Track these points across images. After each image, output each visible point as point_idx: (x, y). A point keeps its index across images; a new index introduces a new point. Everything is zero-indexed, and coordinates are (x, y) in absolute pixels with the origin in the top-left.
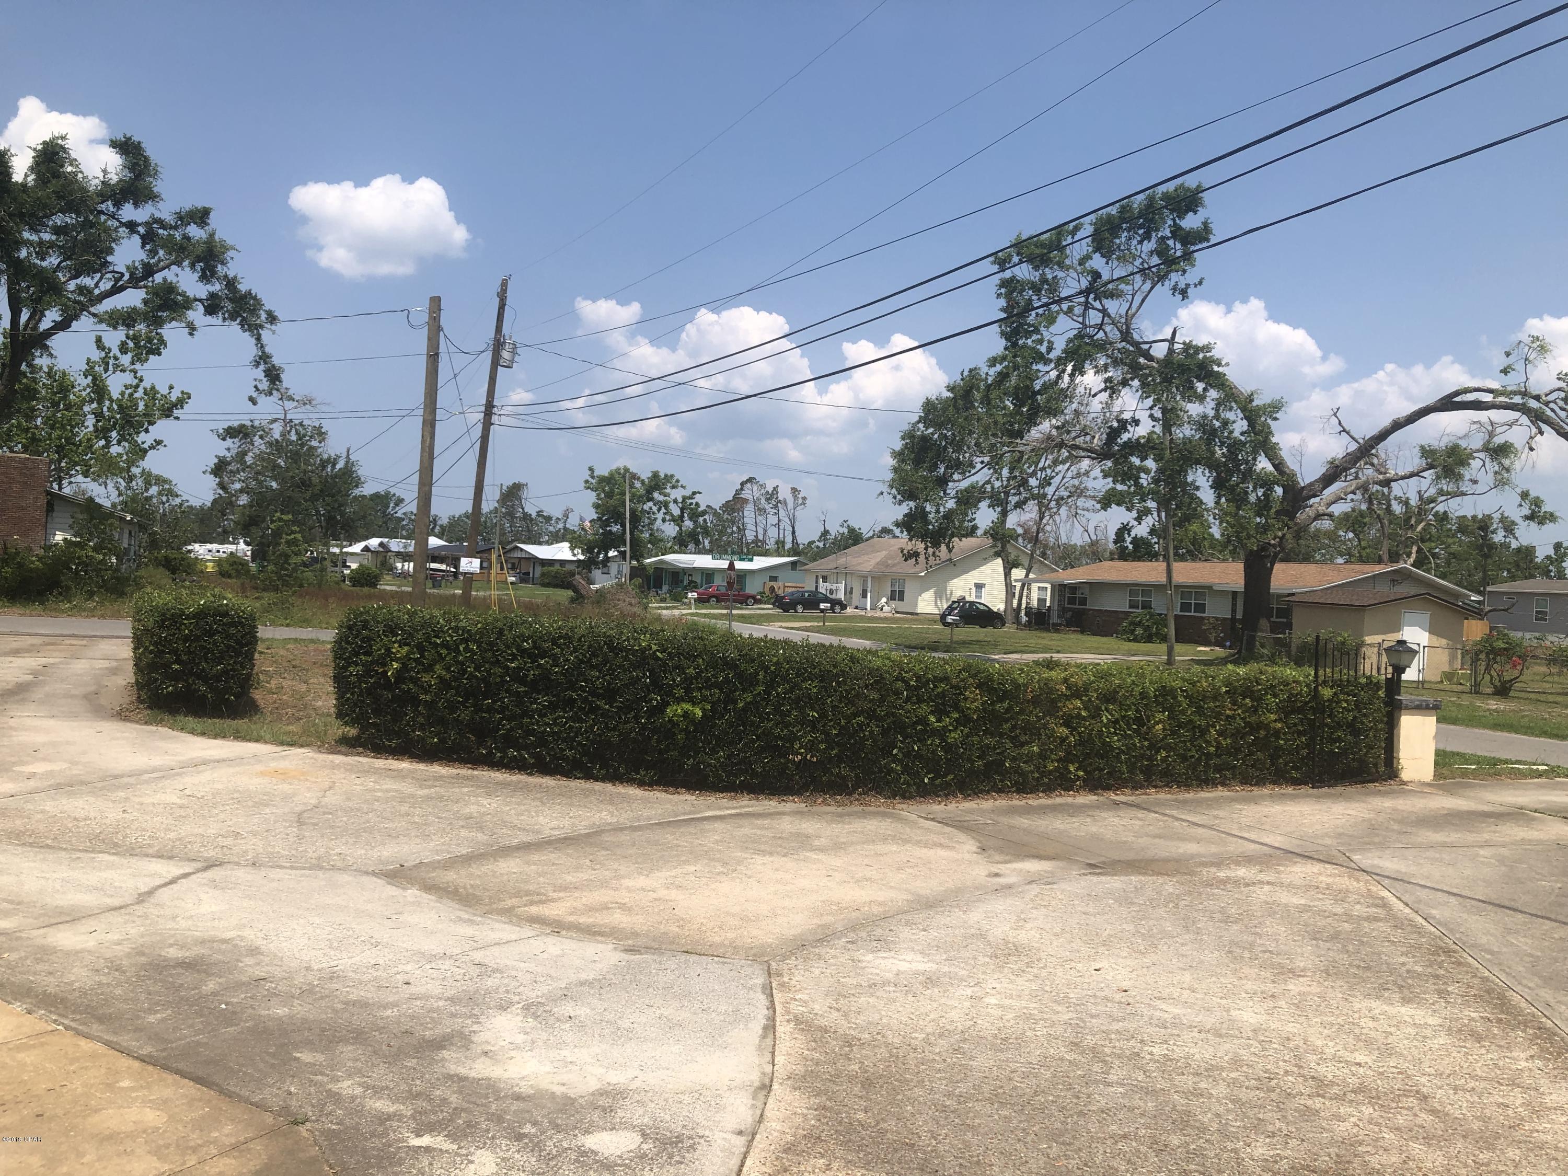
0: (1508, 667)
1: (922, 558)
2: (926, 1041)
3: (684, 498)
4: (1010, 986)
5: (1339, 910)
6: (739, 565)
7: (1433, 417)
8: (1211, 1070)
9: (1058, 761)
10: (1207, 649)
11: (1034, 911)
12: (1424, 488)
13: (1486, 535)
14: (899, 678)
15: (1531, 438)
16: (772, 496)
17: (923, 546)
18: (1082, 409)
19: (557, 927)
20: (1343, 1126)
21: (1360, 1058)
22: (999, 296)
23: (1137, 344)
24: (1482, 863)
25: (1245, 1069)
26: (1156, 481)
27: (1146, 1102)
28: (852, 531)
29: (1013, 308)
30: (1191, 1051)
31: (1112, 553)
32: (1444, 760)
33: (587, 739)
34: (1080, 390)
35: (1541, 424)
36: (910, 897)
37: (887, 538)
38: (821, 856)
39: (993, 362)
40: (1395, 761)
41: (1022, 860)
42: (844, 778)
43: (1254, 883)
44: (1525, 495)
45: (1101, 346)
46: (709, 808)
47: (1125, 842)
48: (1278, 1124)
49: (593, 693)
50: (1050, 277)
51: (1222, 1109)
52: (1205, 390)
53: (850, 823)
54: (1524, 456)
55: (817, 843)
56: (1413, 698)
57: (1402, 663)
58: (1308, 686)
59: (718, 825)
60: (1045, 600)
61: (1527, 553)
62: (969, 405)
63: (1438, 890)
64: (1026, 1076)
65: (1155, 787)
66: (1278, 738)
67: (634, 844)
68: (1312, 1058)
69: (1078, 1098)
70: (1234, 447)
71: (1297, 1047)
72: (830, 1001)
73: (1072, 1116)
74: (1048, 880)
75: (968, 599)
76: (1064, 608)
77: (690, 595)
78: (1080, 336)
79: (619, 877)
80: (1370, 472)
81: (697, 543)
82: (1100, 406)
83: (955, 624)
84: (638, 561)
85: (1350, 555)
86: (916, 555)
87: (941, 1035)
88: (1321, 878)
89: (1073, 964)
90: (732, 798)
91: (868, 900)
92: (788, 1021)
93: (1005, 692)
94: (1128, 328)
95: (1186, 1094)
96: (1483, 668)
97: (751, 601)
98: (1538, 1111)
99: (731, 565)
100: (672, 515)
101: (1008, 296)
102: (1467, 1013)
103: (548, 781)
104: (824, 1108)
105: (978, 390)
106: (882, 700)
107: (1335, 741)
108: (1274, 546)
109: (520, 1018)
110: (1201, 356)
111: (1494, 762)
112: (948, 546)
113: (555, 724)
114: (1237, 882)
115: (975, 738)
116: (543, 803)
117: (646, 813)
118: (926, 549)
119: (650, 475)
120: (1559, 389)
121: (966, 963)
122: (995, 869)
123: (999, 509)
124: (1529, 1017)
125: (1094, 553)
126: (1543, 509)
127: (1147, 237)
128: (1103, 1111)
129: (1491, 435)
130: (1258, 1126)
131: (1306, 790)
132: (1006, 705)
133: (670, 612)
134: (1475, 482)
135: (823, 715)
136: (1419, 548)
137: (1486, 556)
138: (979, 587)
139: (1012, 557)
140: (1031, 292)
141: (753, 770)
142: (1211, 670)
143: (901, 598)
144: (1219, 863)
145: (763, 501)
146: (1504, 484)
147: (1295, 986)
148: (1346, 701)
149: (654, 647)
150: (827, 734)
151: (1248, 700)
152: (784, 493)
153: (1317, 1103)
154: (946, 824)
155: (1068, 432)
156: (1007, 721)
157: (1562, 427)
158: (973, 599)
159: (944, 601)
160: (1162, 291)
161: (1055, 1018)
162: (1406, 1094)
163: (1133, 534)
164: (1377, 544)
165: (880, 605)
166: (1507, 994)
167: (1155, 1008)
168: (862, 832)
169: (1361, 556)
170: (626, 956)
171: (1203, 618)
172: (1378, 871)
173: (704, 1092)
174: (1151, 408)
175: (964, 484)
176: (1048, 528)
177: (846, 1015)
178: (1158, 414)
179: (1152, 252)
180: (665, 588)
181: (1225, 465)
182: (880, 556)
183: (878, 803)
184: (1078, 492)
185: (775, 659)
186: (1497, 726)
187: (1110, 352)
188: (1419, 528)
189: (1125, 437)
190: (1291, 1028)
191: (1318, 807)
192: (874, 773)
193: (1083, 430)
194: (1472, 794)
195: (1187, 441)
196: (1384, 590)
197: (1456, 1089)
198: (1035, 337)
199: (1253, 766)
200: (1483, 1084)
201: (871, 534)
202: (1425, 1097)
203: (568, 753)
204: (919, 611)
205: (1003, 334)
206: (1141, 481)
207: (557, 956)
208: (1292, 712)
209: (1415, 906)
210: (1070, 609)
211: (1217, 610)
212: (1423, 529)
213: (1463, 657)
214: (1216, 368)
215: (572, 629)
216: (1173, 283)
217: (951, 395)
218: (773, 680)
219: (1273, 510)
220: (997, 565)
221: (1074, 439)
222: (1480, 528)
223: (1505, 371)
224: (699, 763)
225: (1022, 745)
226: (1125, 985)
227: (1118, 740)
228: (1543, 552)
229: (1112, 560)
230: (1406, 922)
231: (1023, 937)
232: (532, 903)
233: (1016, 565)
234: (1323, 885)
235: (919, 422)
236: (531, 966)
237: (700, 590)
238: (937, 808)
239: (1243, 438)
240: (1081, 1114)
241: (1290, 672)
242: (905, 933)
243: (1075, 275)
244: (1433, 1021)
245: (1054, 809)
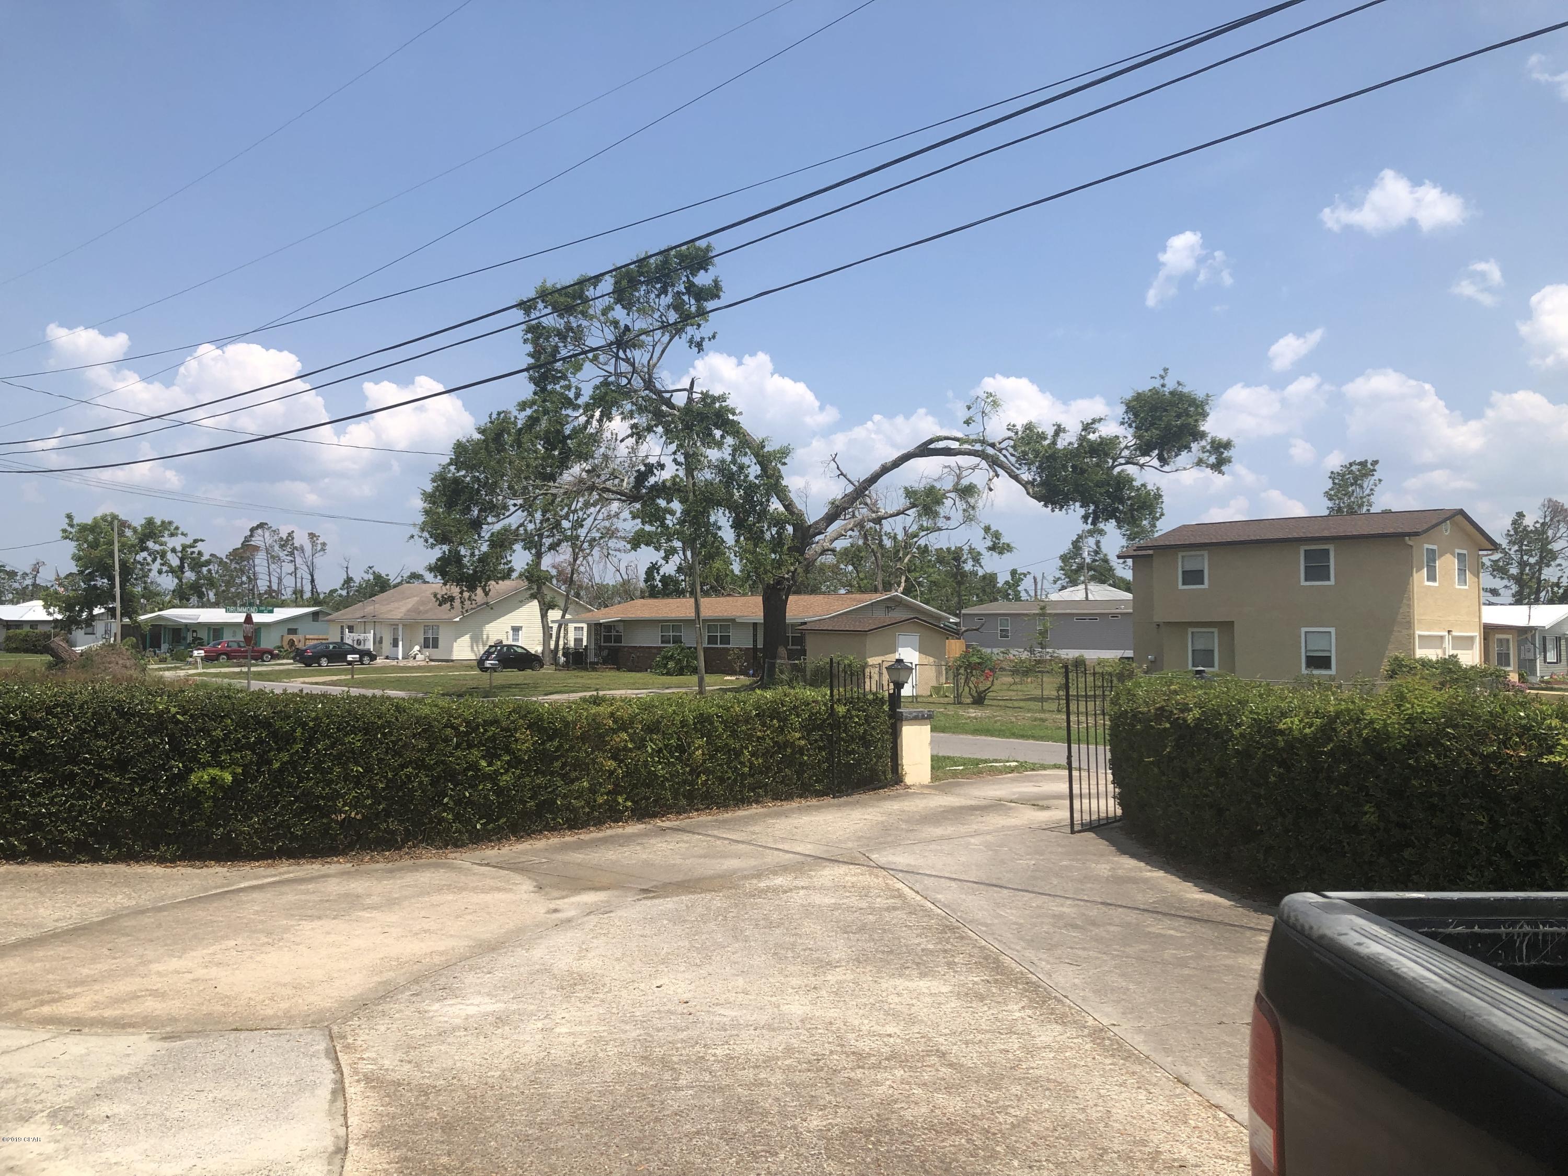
0: (982, 679)
1: (457, 603)
2: (503, 1077)
3: (184, 547)
4: (579, 1014)
5: (864, 904)
6: (257, 618)
7: (913, 462)
8: (768, 1062)
9: (608, 794)
10: (733, 678)
11: (595, 941)
12: (908, 526)
13: (959, 565)
14: (449, 725)
15: (990, 480)
16: (287, 542)
17: (458, 590)
18: (610, 453)
19: (77, 1025)
20: (881, 1089)
21: (890, 1029)
22: (525, 341)
23: (659, 393)
24: (974, 849)
25: (796, 1055)
26: (681, 522)
27: (714, 1099)
28: (378, 577)
29: (540, 353)
30: (750, 1047)
31: (642, 592)
32: (938, 763)
33: (94, 817)
34: (607, 435)
35: (997, 468)
36: (471, 943)
37: (417, 584)
38: (375, 914)
39: (523, 406)
40: (900, 768)
41: (579, 893)
42: (393, 833)
43: (791, 890)
44: (987, 529)
45: (627, 393)
46: (244, 878)
47: (674, 865)
48: (828, 1098)
49: (100, 765)
50: (574, 325)
51: (779, 1094)
52: (722, 437)
53: (402, 878)
54: (984, 495)
55: (368, 901)
56: (911, 710)
57: (901, 680)
58: (825, 704)
59: (256, 895)
60: (581, 640)
61: (990, 579)
62: (501, 448)
63: (941, 877)
64: (602, 1094)
65: (697, 810)
66: (802, 754)
67: (159, 926)
68: (851, 1036)
69: (653, 1106)
70: (751, 489)
71: (839, 1029)
72: (400, 1055)
73: (648, 1123)
74: (606, 910)
75: (505, 643)
76: (600, 647)
77: (196, 653)
78: (605, 383)
79: (145, 963)
80: (865, 511)
81: (201, 595)
82: (627, 450)
83: (494, 669)
84: (130, 618)
85: (851, 586)
86: (451, 599)
87: (517, 1070)
88: (847, 878)
89: (636, 985)
90: (269, 866)
91: (428, 951)
92: (358, 1081)
93: (555, 730)
94: (650, 376)
95: (750, 1086)
96: (963, 681)
97: (267, 657)
98: (1031, 1051)
99: (249, 619)
100: (170, 566)
101: (535, 342)
102: (971, 978)
103: (45, 869)
104: (406, 1159)
105: (509, 434)
106: (431, 749)
107: (850, 753)
108: (788, 579)
109: (46, 1126)
110: (717, 405)
111: (977, 762)
112: (484, 590)
113: (52, 803)
114: (775, 890)
115: (527, 779)
116: (41, 893)
117: (171, 891)
118: (461, 593)
119: (143, 522)
120: (1009, 438)
121: (534, 998)
122: (552, 906)
123: (533, 551)
124: (1019, 975)
125: (625, 592)
126: (1002, 541)
127: (664, 291)
128: (676, 1114)
129: (959, 477)
130: (812, 1102)
131: (828, 800)
132: (556, 743)
133: (172, 674)
134: (948, 518)
135: (368, 770)
136: (907, 577)
137: (960, 583)
138: (516, 630)
139: (548, 599)
140: (557, 339)
141: (292, 833)
142: (742, 696)
143: (436, 646)
144: (759, 874)
145: (277, 548)
146: (971, 520)
147: (833, 977)
148: (858, 716)
149: (173, 710)
150: (373, 788)
151: (775, 721)
152: (301, 539)
153: (859, 1074)
154: (501, 868)
155: (599, 476)
156: (557, 759)
157: (1013, 471)
158: (510, 642)
159: (481, 647)
160: (680, 343)
161: (623, 1036)
162: (928, 1053)
163: (662, 573)
164: (872, 576)
165: (412, 653)
166: (1001, 958)
167: (714, 1014)
168: (416, 886)
169: (860, 587)
170: (166, 1045)
171: (728, 649)
172: (893, 867)
173: (275, 1168)
174: (674, 453)
175: (498, 527)
176: (582, 569)
177: (418, 1065)
178: (681, 459)
179: (669, 307)
180: (165, 647)
181: (743, 506)
182: (410, 603)
183: (429, 855)
184: (610, 533)
185: (313, 714)
186: (976, 732)
187: (634, 400)
188: (906, 560)
189: (652, 480)
190: (833, 1013)
191: (840, 815)
192: (424, 824)
193: (612, 474)
194: (962, 792)
195: (709, 483)
196: (881, 617)
197: (967, 1043)
198: (563, 383)
199: (782, 782)
200: (988, 1036)
201: (399, 580)
202: (944, 1054)
203: (69, 834)
204: (455, 657)
205: (531, 379)
206: (667, 522)
207: (81, 1056)
208: (813, 730)
209: (924, 893)
210: (606, 647)
211: (740, 641)
212: (909, 560)
213: (947, 673)
214: (731, 417)
215: (71, 696)
216: (689, 337)
217: (483, 437)
218: (311, 738)
219: (786, 547)
220: (534, 607)
221: (604, 482)
222: (955, 559)
223: (967, 422)
224: (230, 832)
225: (573, 781)
226: (685, 997)
227: (662, 769)
228: (1003, 578)
229: (643, 598)
230: (918, 908)
231: (586, 966)
232: (42, 1003)
233: (552, 606)
234: (850, 884)
235: (450, 464)
236: (53, 1071)
237: (207, 648)
238: (491, 853)
239: (757, 482)
240: (657, 1120)
241: (809, 693)
242: (470, 978)
243: (598, 325)
244: (945, 989)
245: (605, 841)
